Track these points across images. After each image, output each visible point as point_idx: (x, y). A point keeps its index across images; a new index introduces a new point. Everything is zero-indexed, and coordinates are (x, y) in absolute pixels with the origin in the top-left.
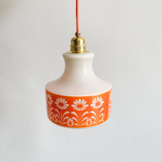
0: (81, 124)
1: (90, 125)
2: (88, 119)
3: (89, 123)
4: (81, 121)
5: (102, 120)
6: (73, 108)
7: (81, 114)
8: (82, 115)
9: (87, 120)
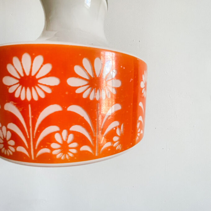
0: (36, 152)
1: (71, 155)
2: (60, 132)
3: (64, 147)
4: (35, 140)
5: (114, 142)
6: (6, 88)
7: (32, 114)
8: (36, 115)
9: (57, 137)
